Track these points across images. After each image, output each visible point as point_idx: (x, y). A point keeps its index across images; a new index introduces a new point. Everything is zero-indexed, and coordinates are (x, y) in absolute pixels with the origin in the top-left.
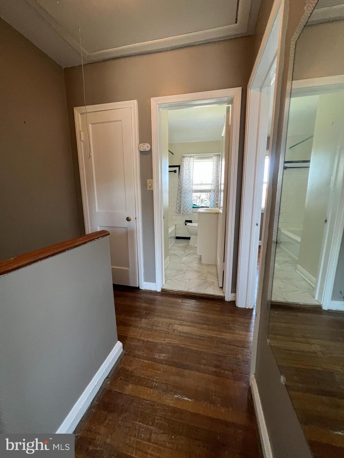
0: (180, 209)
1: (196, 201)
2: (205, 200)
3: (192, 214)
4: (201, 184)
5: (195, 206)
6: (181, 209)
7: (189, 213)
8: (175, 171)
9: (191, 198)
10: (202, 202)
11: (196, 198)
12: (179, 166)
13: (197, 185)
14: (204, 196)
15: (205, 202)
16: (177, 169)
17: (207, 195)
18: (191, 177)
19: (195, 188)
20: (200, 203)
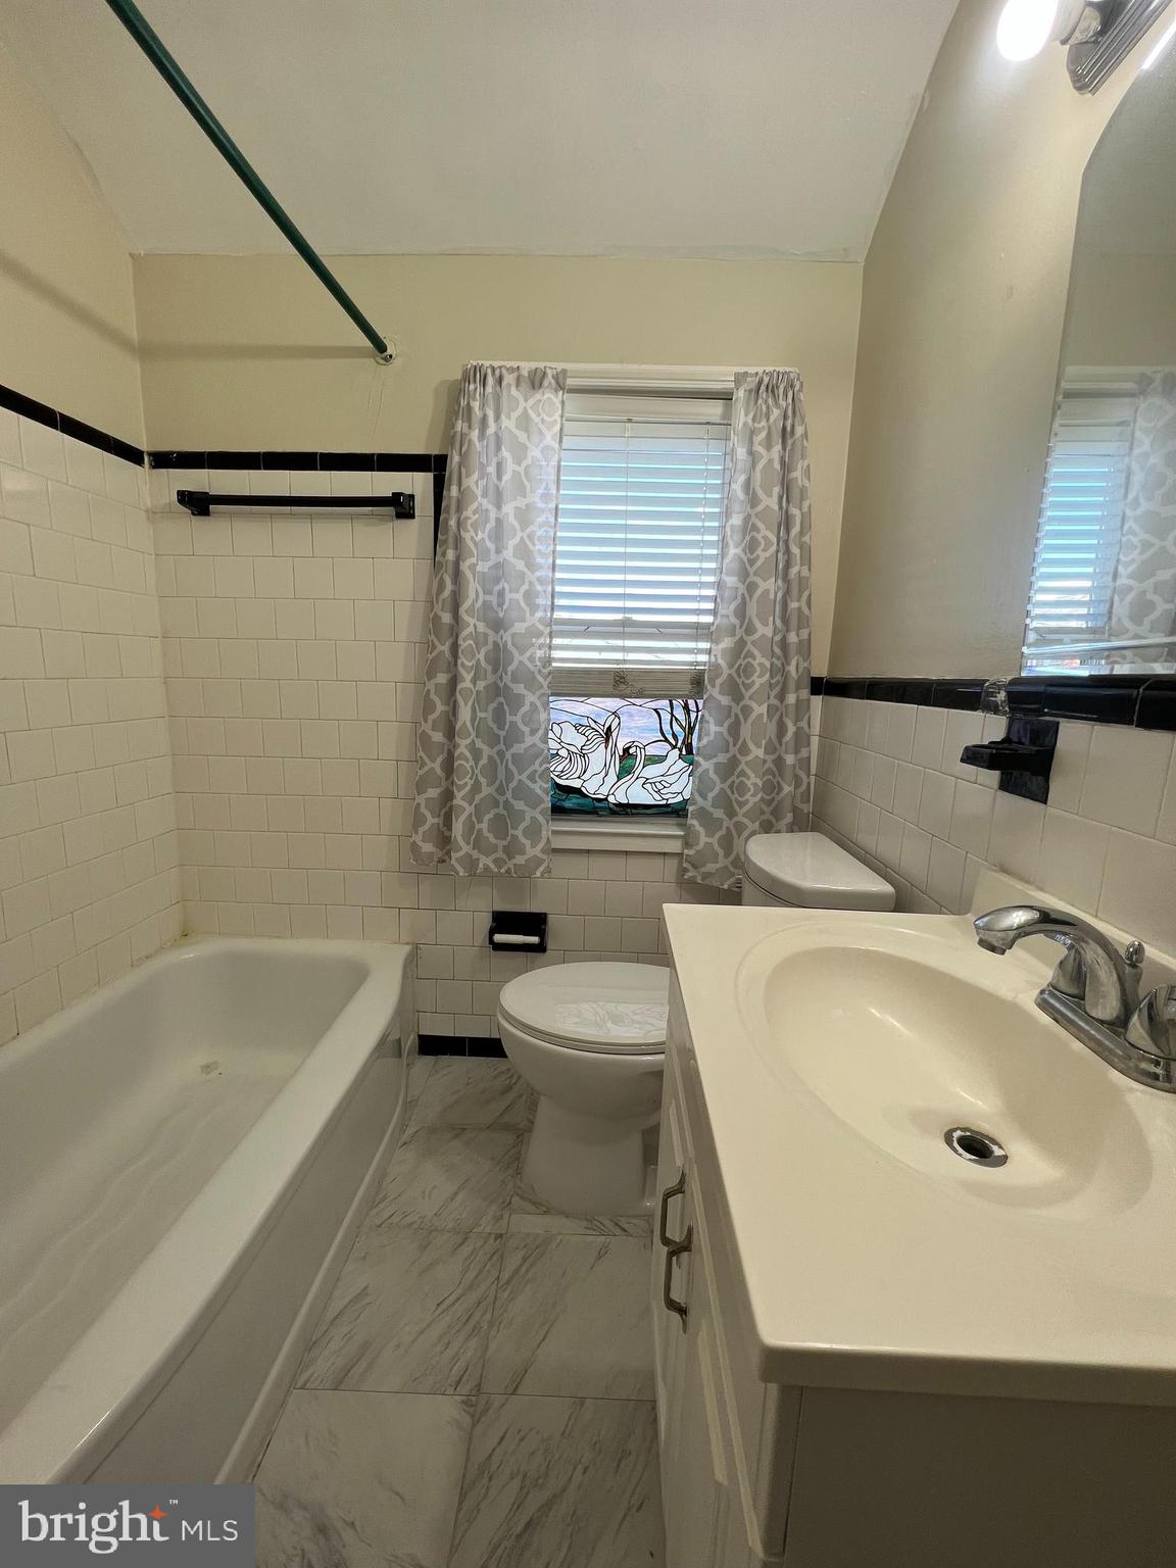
0: (450, 828)
1: (579, 764)
2: (650, 750)
3: (549, 870)
4: (625, 628)
5: (570, 803)
6: (458, 828)
7: (520, 860)
8: (401, 506)
9: (536, 738)
10: (625, 771)
11: (580, 741)
12: (434, 465)
13: (587, 629)
14: (639, 723)
15: (653, 771)
16: (417, 484)
17: (666, 717)
18: (539, 560)
19: (570, 653)
20: (613, 777)
